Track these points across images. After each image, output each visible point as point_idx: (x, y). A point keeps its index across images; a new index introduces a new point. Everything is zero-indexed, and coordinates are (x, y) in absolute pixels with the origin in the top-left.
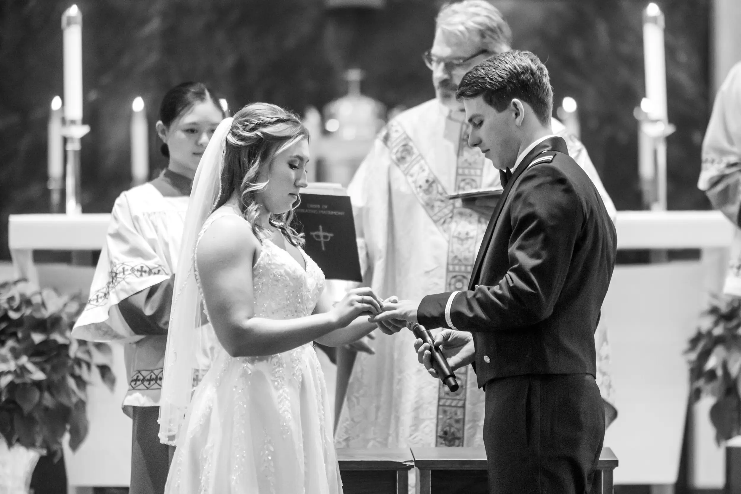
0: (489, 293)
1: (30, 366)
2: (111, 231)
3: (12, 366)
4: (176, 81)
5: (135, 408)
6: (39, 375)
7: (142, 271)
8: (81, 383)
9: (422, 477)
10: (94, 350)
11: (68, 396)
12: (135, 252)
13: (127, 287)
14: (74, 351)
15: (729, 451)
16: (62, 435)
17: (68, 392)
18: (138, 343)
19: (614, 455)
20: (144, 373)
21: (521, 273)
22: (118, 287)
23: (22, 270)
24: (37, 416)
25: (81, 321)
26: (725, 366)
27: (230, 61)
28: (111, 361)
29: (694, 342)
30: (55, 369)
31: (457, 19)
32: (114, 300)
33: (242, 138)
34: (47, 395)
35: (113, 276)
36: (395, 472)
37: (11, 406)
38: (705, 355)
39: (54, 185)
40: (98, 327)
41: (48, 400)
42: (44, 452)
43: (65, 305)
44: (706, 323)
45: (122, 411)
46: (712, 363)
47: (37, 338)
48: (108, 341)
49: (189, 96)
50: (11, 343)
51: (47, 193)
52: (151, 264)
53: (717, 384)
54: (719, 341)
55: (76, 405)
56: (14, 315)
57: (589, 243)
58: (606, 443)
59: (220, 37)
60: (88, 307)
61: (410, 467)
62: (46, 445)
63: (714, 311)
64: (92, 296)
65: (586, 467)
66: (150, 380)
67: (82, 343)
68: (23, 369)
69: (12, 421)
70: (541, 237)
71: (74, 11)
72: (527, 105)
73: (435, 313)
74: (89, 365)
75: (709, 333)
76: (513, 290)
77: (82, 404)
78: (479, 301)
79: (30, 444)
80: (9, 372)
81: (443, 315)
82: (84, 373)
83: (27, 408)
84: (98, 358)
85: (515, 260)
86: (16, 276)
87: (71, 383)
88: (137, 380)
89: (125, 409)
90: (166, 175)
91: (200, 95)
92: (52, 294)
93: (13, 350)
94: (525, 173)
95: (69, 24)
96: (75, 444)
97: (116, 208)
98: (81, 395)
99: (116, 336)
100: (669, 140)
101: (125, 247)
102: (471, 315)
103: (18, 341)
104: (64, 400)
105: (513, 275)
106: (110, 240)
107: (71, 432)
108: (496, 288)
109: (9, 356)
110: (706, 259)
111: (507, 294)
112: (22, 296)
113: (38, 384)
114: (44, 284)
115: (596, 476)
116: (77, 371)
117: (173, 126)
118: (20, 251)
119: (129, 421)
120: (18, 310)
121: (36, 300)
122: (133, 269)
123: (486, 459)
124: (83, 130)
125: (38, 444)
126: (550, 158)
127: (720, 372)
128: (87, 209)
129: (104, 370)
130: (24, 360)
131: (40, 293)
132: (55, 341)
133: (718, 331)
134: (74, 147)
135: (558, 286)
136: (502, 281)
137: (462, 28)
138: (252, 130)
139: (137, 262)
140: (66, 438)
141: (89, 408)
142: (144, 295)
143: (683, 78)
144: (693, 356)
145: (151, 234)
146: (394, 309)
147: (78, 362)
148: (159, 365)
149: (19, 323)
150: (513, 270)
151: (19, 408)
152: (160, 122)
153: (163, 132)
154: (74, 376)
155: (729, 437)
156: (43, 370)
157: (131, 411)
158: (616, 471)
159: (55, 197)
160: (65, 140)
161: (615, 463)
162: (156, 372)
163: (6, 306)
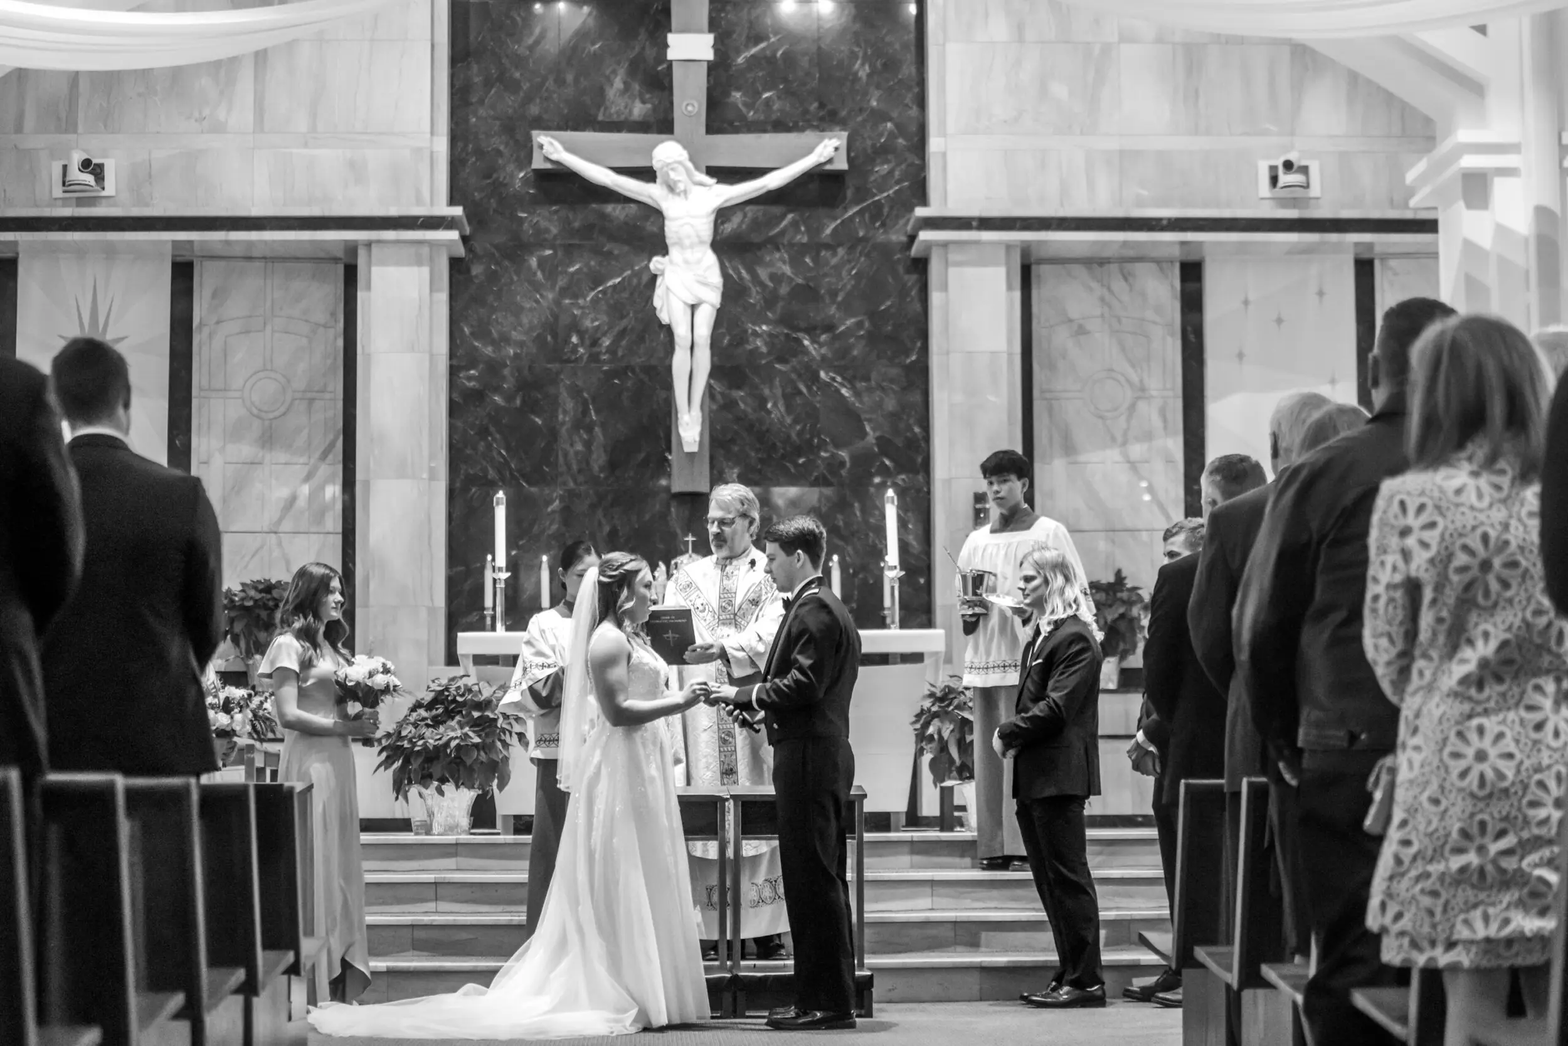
0: (781, 684)
1: (471, 734)
2: (525, 640)
3: (459, 733)
4: (570, 542)
5: (539, 760)
6: (477, 740)
7: (543, 666)
8: (506, 745)
9: (735, 805)
10: (513, 722)
11: (497, 754)
12: (540, 654)
13: (532, 677)
14: (501, 722)
15: (942, 788)
16: (493, 781)
17: (498, 752)
18: (542, 715)
19: (863, 790)
20: (546, 736)
21: (801, 670)
22: (527, 677)
23: (466, 669)
24: (476, 767)
25: (503, 702)
26: (939, 732)
27: (607, 529)
28: (526, 730)
29: (918, 716)
30: (487, 735)
31: (725, 493)
32: (525, 686)
33: (610, 577)
34: (482, 753)
35: (525, 669)
36: (716, 803)
37: (458, 760)
38: (927, 725)
39: (488, 613)
40: (516, 705)
41: (483, 757)
42: (480, 792)
43: (494, 692)
44: (927, 704)
45: (529, 762)
46: (931, 730)
47: (476, 714)
48: (521, 715)
49: (580, 551)
50: (458, 718)
51: (483, 617)
52: (550, 661)
53: (934, 745)
54: (936, 715)
55: (502, 760)
56: (459, 699)
57: (843, 649)
58: (855, 783)
59: (600, 513)
60: (509, 691)
61: (727, 800)
62: (481, 787)
63: (931, 695)
64: (512, 684)
65: (843, 798)
66: (550, 741)
67: (506, 717)
68: (466, 735)
69: (459, 770)
70: (812, 645)
71: (501, 494)
72: (807, 557)
73: (745, 699)
74: (511, 733)
75: (929, 710)
76: (797, 681)
77: (506, 759)
78: (774, 691)
79: (471, 787)
80: (457, 738)
81: (751, 701)
82: (507, 738)
83: (469, 762)
84: (517, 728)
85: (796, 661)
86: (462, 673)
87: (499, 744)
88: (541, 740)
89: (532, 760)
90: (564, 604)
91: (588, 552)
92: (486, 684)
93: (459, 722)
94: (800, 601)
95: (498, 504)
96: (501, 787)
97: (531, 626)
98: (505, 753)
99: (528, 711)
100: (901, 580)
101: (533, 650)
102: (769, 701)
103: (463, 717)
104: (494, 757)
105: (796, 672)
106: (523, 646)
107: (498, 778)
108: (786, 681)
109: (457, 726)
110: (927, 660)
111: (793, 684)
112: (465, 685)
113: (476, 745)
114: (480, 679)
115: (851, 805)
116: (503, 737)
117: (569, 573)
118: (466, 656)
119: (534, 769)
120: (462, 695)
121: (475, 688)
122: (537, 665)
123: (774, 793)
124: (505, 575)
125: (476, 786)
126: (816, 590)
127: (936, 736)
128: (508, 629)
129: (521, 736)
130: (467, 729)
131: (478, 684)
132: (488, 716)
133: (935, 709)
134: (501, 585)
135: (827, 681)
136: (789, 676)
137: (730, 498)
138: (616, 569)
139: (540, 660)
140: (496, 782)
141: (510, 762)
142: (542, 683)
143: (911, 539)
144: (918, 726)
145: (552, 641)
146: (718, 692)
147: (503, 730)
148: (556, 730)
149: (464, 704)
150: (796, 669)
151: (463, 762)
152: (561, 569)
153: (563, 576)
154: (500, 740)
155: (943, 781)
156: (479, 736)
157: (536, 762)
158: (865, 801)
159: (488, 621)
160: (495, 580)
161: (865, 796)
162: (554, 735)
163: (455, 693)
